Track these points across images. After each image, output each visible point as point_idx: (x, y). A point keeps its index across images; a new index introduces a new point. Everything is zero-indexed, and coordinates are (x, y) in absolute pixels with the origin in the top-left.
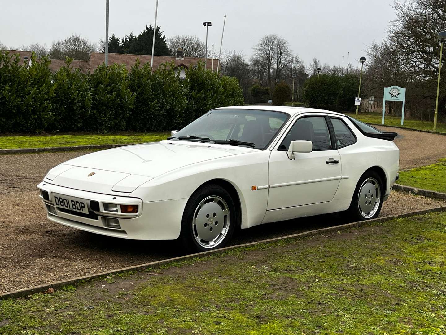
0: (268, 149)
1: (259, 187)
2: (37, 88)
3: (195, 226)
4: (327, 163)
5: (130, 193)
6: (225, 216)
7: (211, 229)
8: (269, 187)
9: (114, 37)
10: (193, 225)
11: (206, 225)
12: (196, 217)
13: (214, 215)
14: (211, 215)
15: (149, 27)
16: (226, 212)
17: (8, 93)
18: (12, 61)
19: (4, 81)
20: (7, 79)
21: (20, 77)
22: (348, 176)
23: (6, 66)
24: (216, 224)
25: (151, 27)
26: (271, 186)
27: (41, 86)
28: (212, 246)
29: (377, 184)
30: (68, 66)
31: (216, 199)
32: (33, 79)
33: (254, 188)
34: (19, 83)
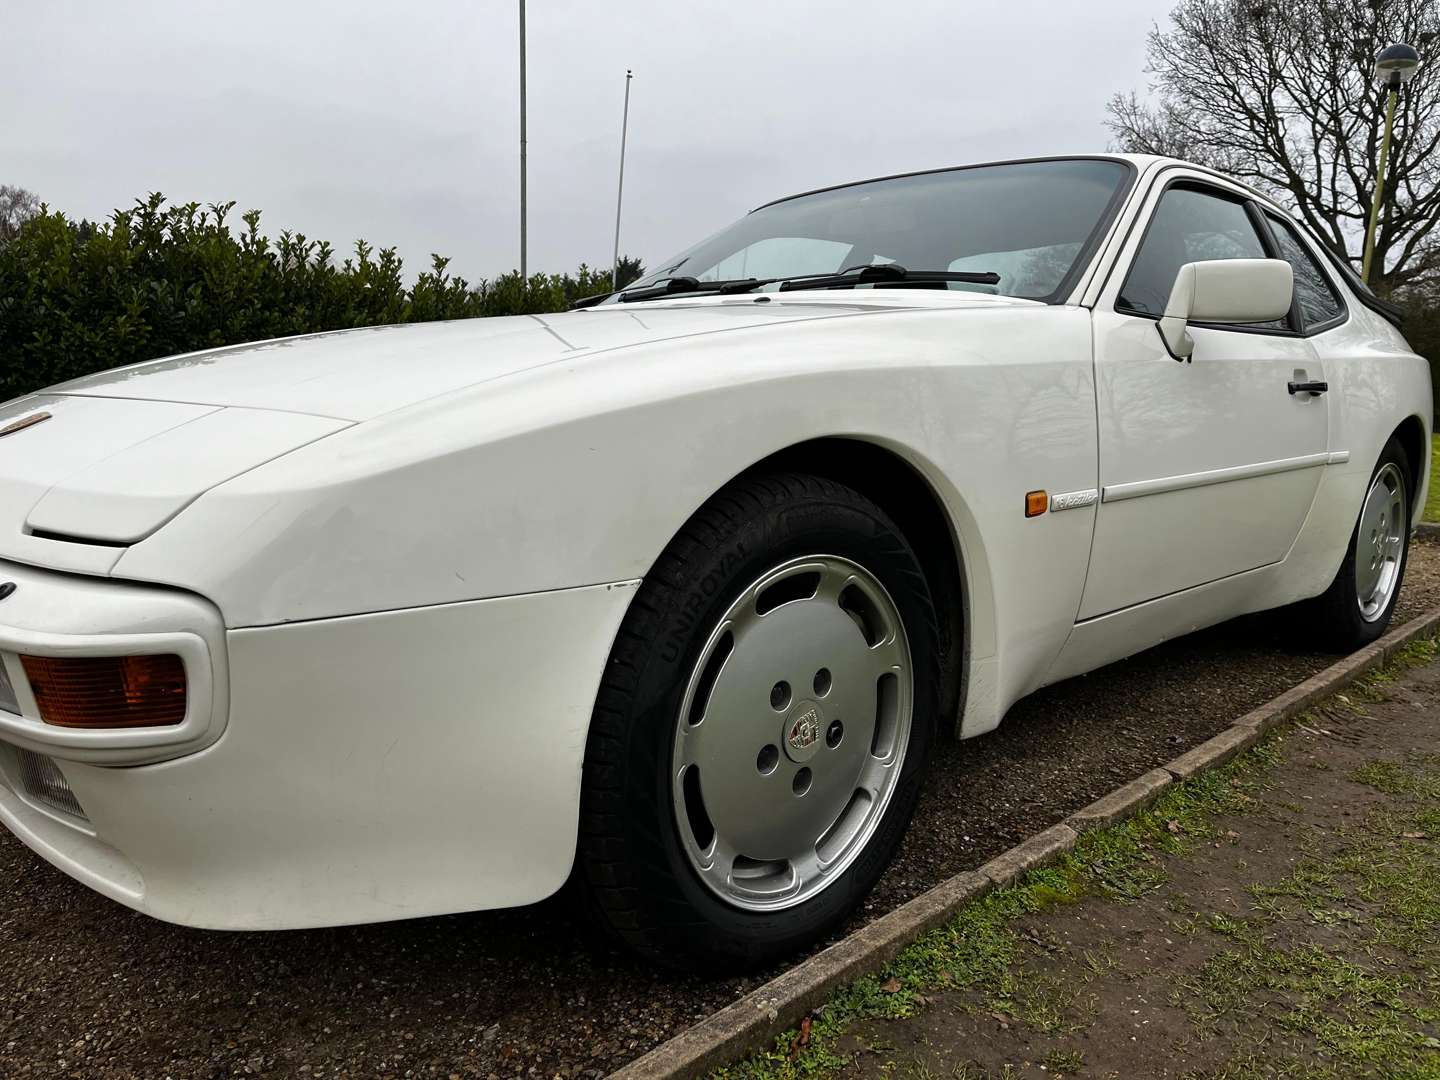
0: (1074, 297)
1: (1058, 498)
2: (367, 313)
3: (692, 774)
4: (1292, 389)
5: (125, 544)
6: (886, 683)
7: (803, 777)
8: (1104, 500)
9: (566, 278)
10: (679, 773)
11: (767, 756)
12: (696, 714)
13: (822, 679)
14: (802, 684)
15: (622, 260)
16: (892, 651)
17: (305, 323)
18: (313, 257)
19: (296, 298)
20: (304, 292)
21: (330, 291)
22: (1344, 453)
23: (301, 266)
24: (832, 738)
25: (626, 261)
26: (1112, 489)
27: (380, 310)
28: (807, 886)
29: (1399, 487)
30: (440, 273)
31: (833, 575)
32: (361, 296)
33: (1038, 501)
34: (329, 303)
